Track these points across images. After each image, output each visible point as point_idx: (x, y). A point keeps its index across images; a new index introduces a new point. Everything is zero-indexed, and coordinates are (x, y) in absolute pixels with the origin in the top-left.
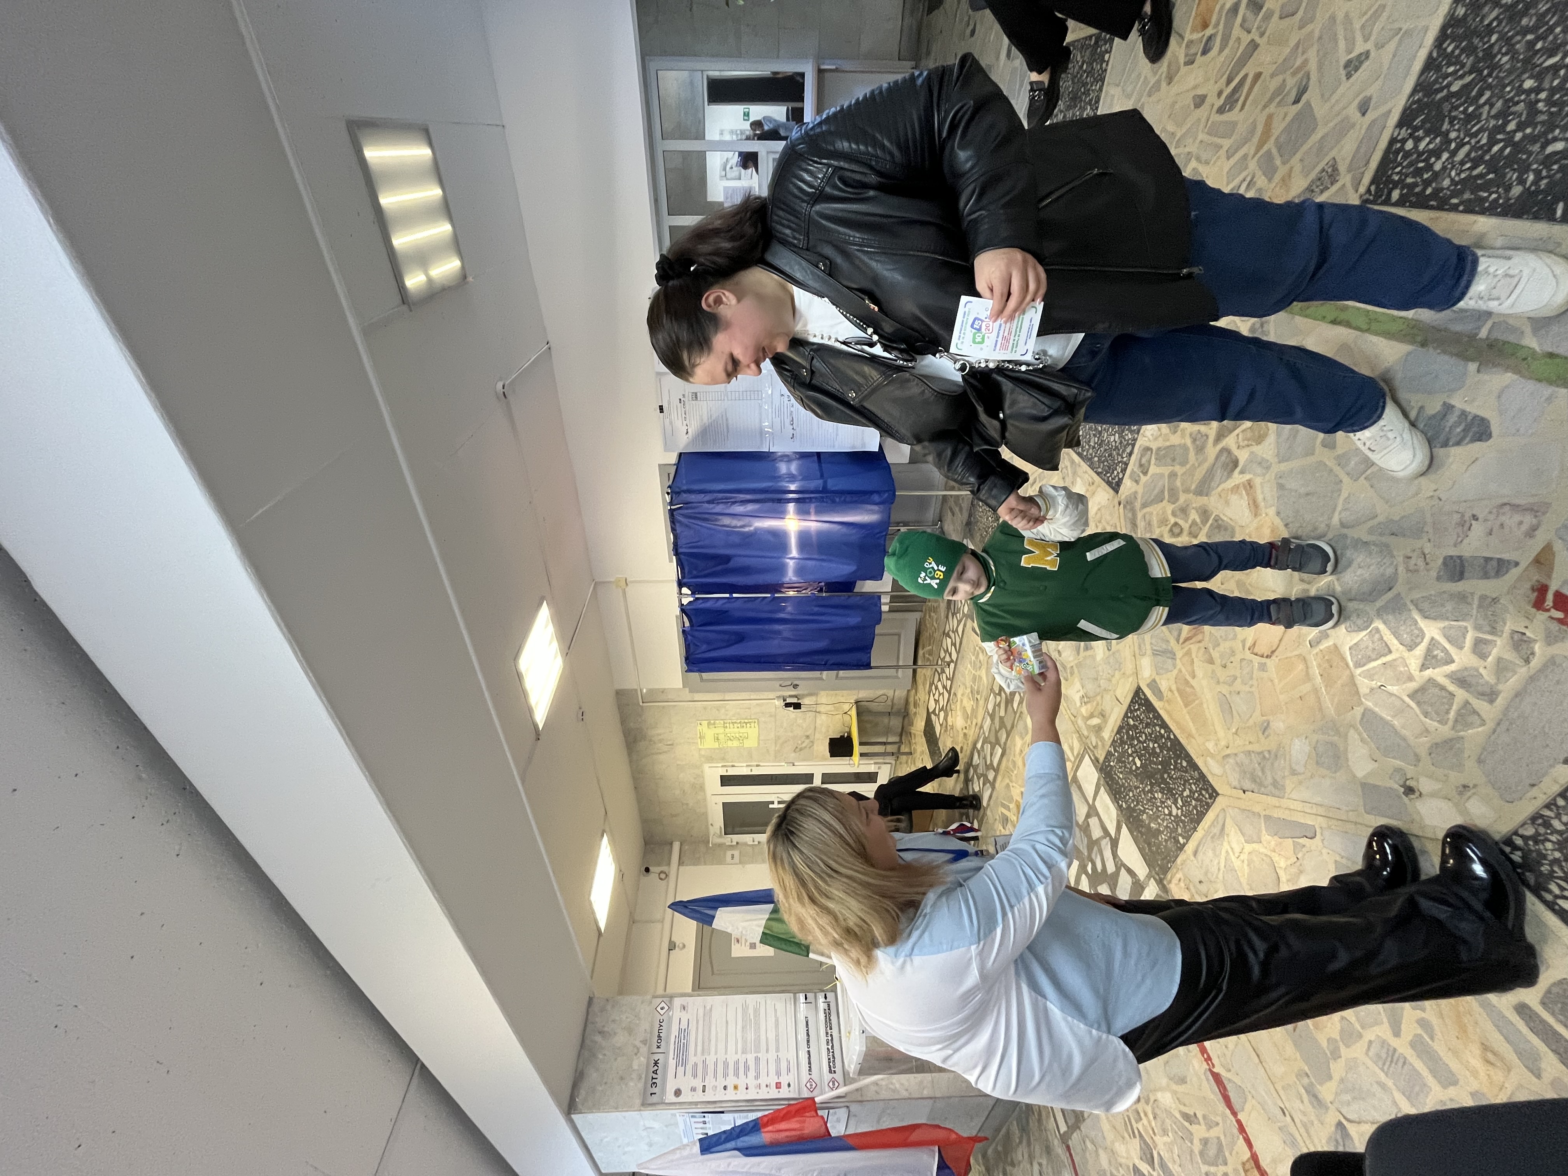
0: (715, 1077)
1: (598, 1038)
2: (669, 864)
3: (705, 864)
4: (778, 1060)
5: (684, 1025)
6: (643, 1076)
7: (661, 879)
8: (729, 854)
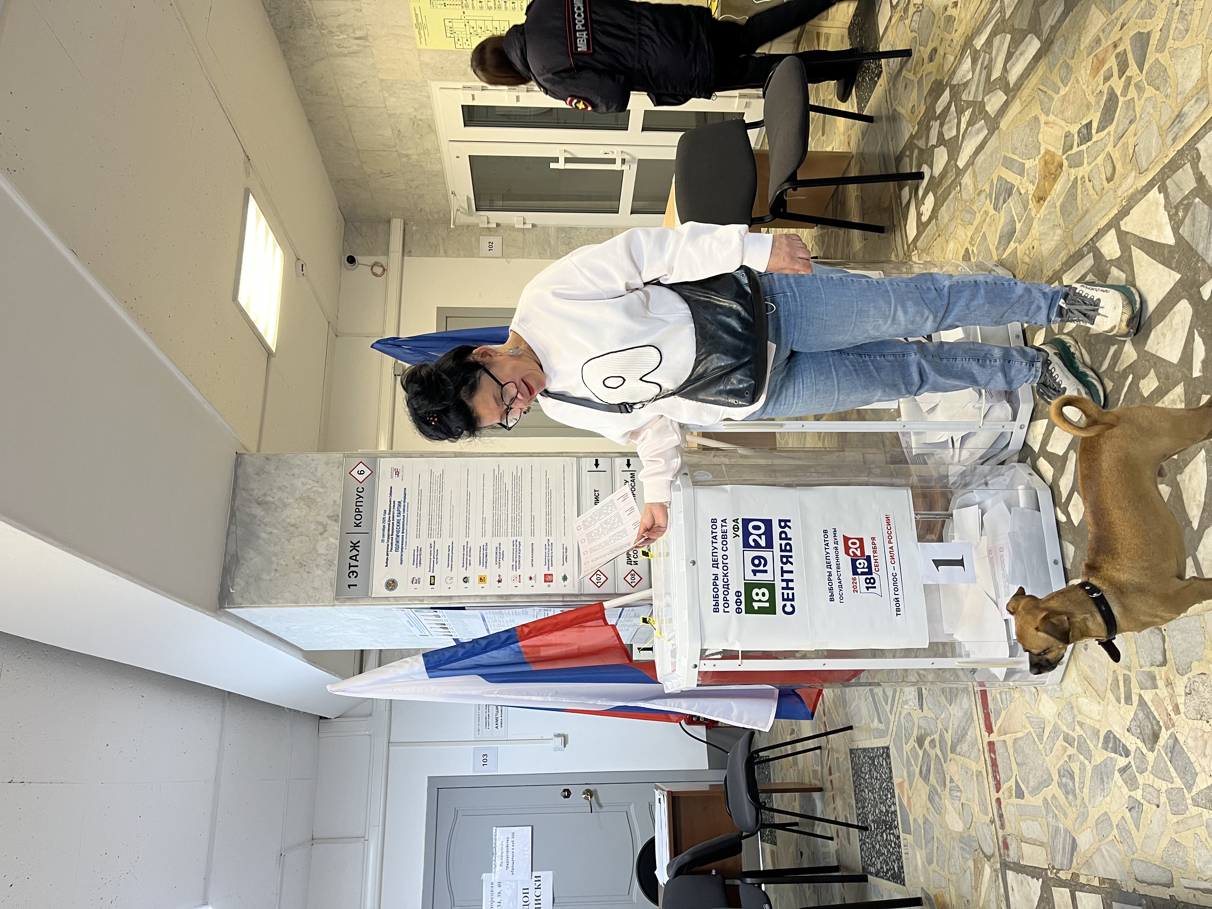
0: (450, 566)
1: (258, 511)
2: (386, 253)
3: (446, 255)
4: (549, 546)
5: (398, 497)
6: (336, 562)
7: (375, 275)
8: (484, 241)
